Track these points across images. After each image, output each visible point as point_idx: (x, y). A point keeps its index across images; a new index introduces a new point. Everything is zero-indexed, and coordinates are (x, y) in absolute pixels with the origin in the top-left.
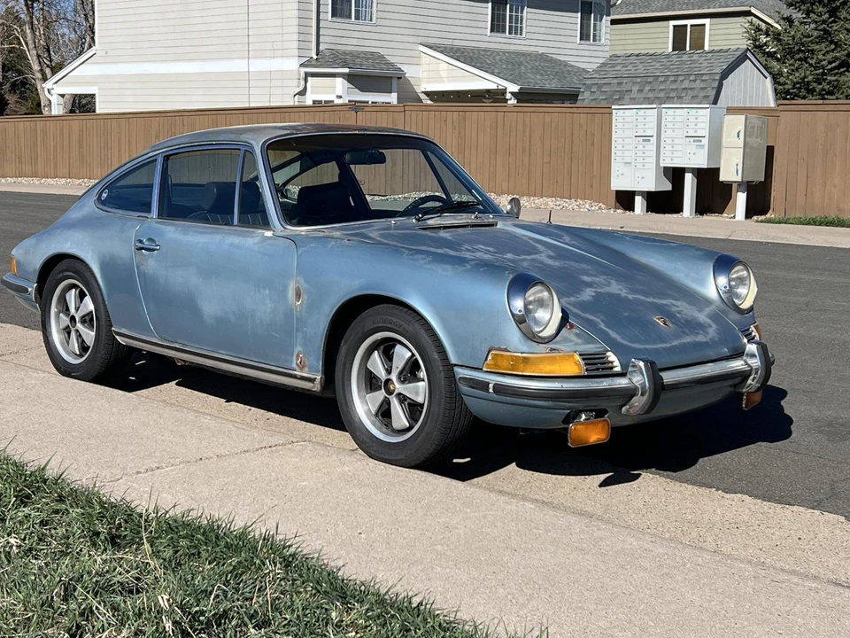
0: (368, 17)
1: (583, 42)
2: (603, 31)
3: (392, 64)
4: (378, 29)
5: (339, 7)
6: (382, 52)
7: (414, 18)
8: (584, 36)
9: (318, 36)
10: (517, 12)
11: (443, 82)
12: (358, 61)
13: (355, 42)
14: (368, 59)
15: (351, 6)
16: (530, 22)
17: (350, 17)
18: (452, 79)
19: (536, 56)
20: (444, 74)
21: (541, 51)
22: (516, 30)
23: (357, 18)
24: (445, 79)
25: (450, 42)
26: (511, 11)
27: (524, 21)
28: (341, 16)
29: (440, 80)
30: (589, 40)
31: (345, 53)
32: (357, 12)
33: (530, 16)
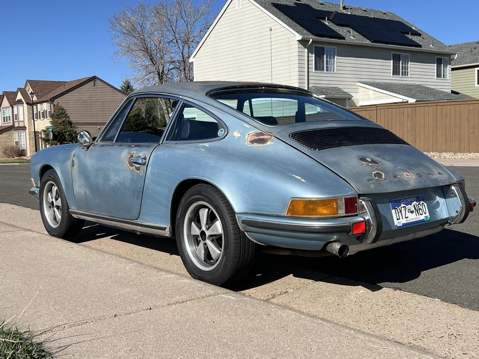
0: (332, 70)
1: (438, 78)
2: (448, 72)
3: (346, 93)
4: (338, 75)
5: (318, 65)
6: (340, 87)
7: (355, 69)
8: (439, 75)
9: (308, 80)
10: (405, 64)
11: (371, 100)
12: (329, 91)
13: (326, 82)
14: (333, 90)
15: (324, 64)
16: (412, 69)
17: (323, 70)
18: (375, 98)
19: (416, 86)
20: (372, 96)
21: (418, 83)
22: (405, 74)
23: (327, 70)
24: (372, 99)
25: (372, 81)
26: (402, 64)
27: (409, 69)
28: (319, 70)
29: (370, 99)
30: (441, 77)
31: (321, 88)
32: (327, 67)
33: (412, 66)
